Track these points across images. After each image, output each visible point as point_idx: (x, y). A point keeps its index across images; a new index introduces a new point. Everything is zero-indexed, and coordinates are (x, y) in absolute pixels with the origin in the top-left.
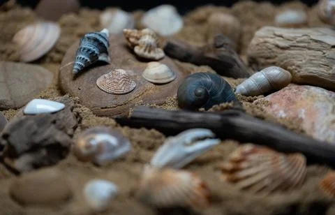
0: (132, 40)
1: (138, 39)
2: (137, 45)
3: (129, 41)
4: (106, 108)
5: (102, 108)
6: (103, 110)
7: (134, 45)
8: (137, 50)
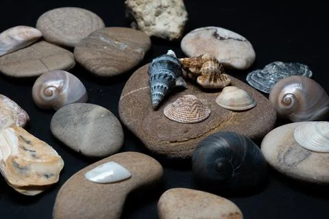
0: (193, 70)
1: (199, 67)
2: (200, 74)
3: (190, 71)
4: (176, 142)
5: (172, 142)
6: (173, 144)
7: (196, 75)
8: (200, 81)
